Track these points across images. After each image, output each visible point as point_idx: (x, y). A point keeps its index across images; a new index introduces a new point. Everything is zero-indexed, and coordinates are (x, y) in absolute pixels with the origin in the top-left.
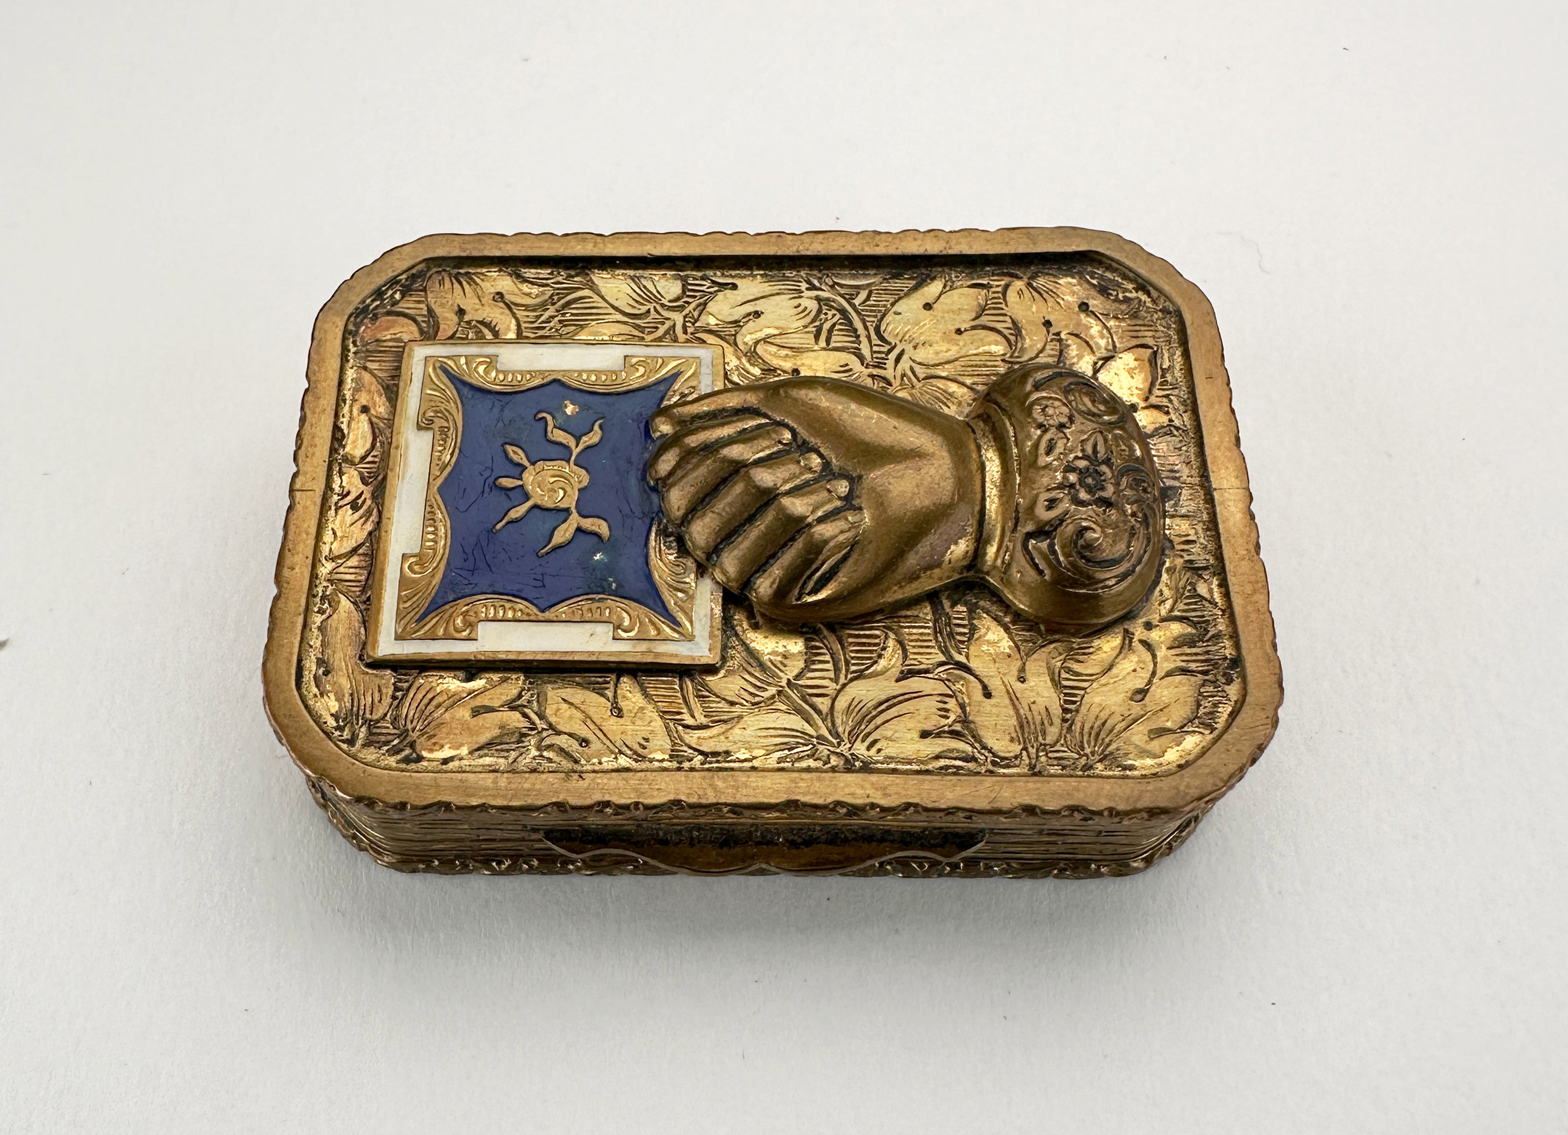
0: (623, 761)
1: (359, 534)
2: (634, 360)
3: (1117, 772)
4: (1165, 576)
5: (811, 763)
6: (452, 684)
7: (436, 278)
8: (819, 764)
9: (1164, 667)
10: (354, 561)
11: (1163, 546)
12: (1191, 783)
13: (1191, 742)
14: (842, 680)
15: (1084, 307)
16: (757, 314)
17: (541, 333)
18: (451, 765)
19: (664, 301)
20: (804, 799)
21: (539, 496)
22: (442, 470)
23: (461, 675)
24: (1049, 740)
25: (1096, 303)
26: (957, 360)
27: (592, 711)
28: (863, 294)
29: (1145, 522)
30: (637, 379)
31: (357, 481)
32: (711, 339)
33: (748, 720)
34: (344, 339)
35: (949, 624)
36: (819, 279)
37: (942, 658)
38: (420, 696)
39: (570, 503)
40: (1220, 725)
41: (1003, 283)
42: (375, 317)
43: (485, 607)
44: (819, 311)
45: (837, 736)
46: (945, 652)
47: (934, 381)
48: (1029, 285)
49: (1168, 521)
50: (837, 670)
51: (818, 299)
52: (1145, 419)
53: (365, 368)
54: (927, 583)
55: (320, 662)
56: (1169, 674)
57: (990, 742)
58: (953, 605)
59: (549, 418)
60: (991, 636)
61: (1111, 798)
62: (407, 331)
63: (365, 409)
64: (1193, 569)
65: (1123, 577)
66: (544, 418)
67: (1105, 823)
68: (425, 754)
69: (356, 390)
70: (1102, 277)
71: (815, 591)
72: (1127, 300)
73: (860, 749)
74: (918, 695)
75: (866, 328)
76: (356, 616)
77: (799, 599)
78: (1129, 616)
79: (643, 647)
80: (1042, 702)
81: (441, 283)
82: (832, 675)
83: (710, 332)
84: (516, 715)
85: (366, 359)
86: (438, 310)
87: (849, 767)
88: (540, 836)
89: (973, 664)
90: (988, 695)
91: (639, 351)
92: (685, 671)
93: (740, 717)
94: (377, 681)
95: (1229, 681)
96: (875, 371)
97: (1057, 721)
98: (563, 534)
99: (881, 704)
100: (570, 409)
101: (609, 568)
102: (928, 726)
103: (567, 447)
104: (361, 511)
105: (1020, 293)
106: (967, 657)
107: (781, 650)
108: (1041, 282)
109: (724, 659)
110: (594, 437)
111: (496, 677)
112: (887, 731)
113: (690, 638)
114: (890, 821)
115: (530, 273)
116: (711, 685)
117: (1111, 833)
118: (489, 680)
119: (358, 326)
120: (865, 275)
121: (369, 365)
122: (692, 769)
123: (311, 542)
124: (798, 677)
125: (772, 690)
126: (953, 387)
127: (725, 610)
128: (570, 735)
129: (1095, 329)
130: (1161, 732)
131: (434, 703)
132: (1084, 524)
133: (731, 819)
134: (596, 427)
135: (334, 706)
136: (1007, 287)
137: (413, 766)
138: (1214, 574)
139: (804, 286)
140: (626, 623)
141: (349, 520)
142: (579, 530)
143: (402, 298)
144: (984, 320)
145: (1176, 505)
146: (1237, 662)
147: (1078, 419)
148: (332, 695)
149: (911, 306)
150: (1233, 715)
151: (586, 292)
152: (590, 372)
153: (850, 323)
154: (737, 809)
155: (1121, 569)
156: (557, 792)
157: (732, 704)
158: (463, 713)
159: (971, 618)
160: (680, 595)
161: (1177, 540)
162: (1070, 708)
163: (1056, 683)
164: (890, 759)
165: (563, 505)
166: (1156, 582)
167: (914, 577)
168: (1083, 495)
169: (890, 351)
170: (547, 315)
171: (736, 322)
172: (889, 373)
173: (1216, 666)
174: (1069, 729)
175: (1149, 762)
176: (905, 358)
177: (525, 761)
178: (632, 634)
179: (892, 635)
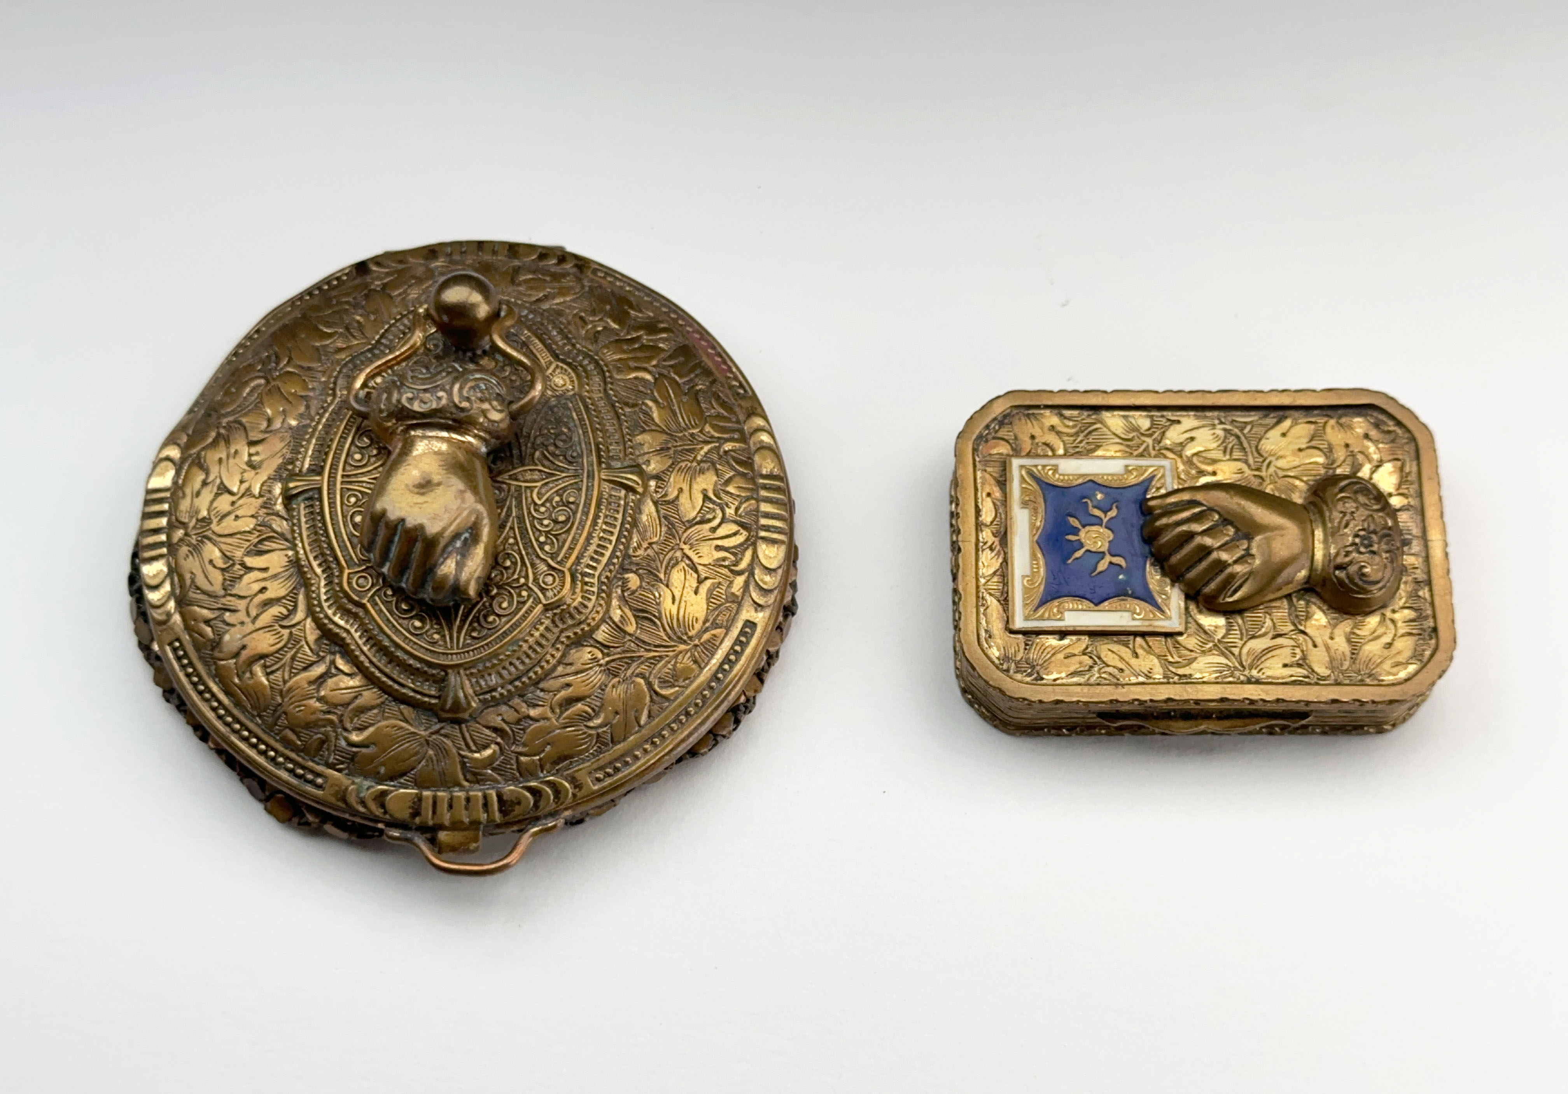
0: (1141, 679)
1: (996, 564)
2: (1130, 468)
3: (1376, 682)
4: (1402, 586)
5: (1231, 679)
6: (1052, 641)
7: (1017, 417)
8: (1235, 680)
9: (1401, 631)
10: (995, 579)
11: (1404, 570)
12: (1410, 688)
13: (1412, 668)
14: (1245, 639)
15: (1367, 436)
16: (1192, 439)
17: (1077, 450)
18: (1058, 682)
19: (1142, 431)
20: (1231, 697)
21: (1089, 545)
22: (1037, 530)
23: (1057, 637)
24: (1345, 667)
25: (1373, 433)
26: (1299, 466)
27: (1123, 655)
28: (1249, 427)
29: (1392, 562)
30: (1132, 479)
31: (990, 534)
32: (1170, 455)
33: (1200, 659)
34: (973, 454)
35: (1296, 611)
36: (1225, 417)
37: (1292, 628)
38: (1038, 648)
39: (1105, 549)
40: (1425, 659)
41: (1323, 421)
42: (987, 441)
43: (1069, 603)
44: (1225, 437)
45: (1243, 666)
46: (1295, 625)
47: (1286, 479)
48: (1338, 423)
49: (1405, 557)
50: (1242, 634)
51: (1225, 430)
52: (1396, 502)
53: (985, 471)
54: (1286, 591)
55: (986, 631)
56: (1402, 636)
57: (1316, 669)
58: (1299, 600)
59: (1089, 502)
60: (1316, 617)
61: (1373, 695)
62: (1003, 449)
63: (989, 495)
64: (1417, 582)
65: (1381, 589)
66: (1086, 502)
67: (1369, 707)
68: (1044, 676)
69: (983, 484)
70: (1376, 418)
71: (1231, 596)
72: (1389, 432)
73: (1254, 673)
74: (1281, 647)
75: (1251, 447)
76: (1000, 608)
77: (1224, 599)
78: (1384, 606)
79: (1147, 623)
80: (1341, 649)
81: (1020, 419)
82: (1239, 636)
83: (1167, 449)
84: (1086, 657)
85: (985, 465)
86: (1020, 436)
87: (1249, 681)
88: (1095, 715)
89: (1308, 631)
90: (1315, 646)
91: (1133, 462)
92: (1167, 635)
93: (1196, 658)
94: (1016, 641)
95: (1431, 638)
96: (1256, 473)
97: (1348, 658)
98: (1103, 566)
99: (1264, 651)
100: (1099, 496)
101: (1126, 583)
102: (1287, 661)
103: (1101, 519)
104: (995, 552)
105: (1333, 427)
106: (1305, 627)
107: (1214, 624)
108: (1343, 420)
109: (1186, 629)
110: (1113, 513)
111: (1074, 638)
112: (1267, 664)
113: (1169, 618)
114: (1268, 707)
115: (1067, 413)
116: (1181, 642)
117: (1374, 711)
118: (1071, 640)
119: (978, 445)
120: (1250, 416)
121: (989, 469)
122: (1175, 683)
123: (974, 569)
124: (1223, 637)
125: (1211, 645)
126: (1297, 483)
127: (1186, 604)
128: (1114, 667)
129: (1372, 449)
130: (1397, 664)
131: (1046, 651)
132: (1363, 564)
133: (1193, 706)
134: (1114, 507)
135: (997, 654)
136: (1326, 423)
137: (1039, 682)
138: (1426, 585)
139: (1216, 422)
140: (1138, 611)
141: (989, 557)
142: (1111, 563)
143: (1000, 428)
144: (1313, 443)
145: (1410, 548)
146: (1435, 630)
147: (1361, 509)
148: (995, 648)
149: (1275, 433)
150: (1432, 656)
151: (1098, 426)
152: (1108, 475)
153: (1241, 444)
154: (1197, 702)
155: (1380, 585)
156: (1112, 695)
157: (1192, 651)
158: (1060, 656)
159: (1307, 607)
160: (1164, 597)
161: (1409, 567)
162: (1354, 654)
163: (1349, 641)
164: (1269, 677)
165: (1101, 550)
166: (1398, 588)
167: (1280, 589)
168: (1362, 549)
169: (1264, 461)
170: (1079, 439)
171: (1181, 443)
172: (1263, 474)
173: (1424, 630)
174: (1354, 663)
175: (1391, 678)
176: (1272, 464)
177: (1093, 680)
178: (1141, 617)
179: (1268, 616)
